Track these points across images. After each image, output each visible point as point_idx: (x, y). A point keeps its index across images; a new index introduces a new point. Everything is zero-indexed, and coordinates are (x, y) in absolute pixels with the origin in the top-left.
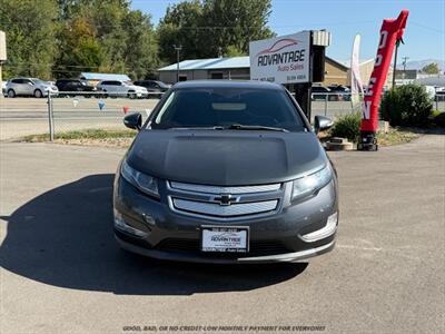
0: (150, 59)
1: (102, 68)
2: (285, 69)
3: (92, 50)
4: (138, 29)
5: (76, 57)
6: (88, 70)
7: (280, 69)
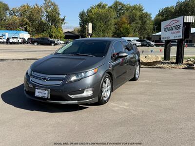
0: (149, 31)
1: (130, 35)
2: (173, 33)
3: (127, 28)
4: (145, 19)
5: (121, 32)
6: (124, 36)
7: (172, 33)
